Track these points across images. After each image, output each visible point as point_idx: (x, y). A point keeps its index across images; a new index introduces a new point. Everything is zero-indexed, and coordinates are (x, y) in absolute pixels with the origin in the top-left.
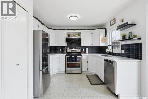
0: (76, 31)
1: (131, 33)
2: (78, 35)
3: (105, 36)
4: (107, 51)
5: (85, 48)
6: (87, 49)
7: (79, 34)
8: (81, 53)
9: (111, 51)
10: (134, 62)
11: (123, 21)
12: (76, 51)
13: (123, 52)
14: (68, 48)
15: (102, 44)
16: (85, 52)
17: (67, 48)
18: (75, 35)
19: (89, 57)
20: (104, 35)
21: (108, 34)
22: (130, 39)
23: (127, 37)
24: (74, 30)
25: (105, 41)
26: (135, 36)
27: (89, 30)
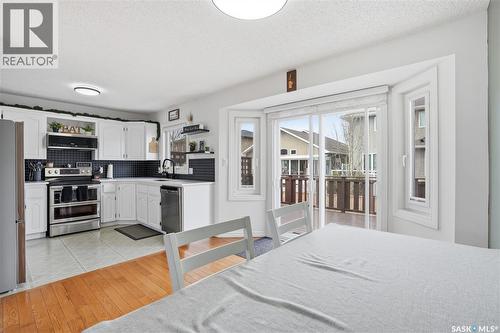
0: (78, 118)
1: (202, 143)
2: (87, 130)
3: (157, 139)
4: (161, 170)
5: (106, 164)
6: (111, 167)
7: (89, 128)
8: (93, 177)
9: (170, 172)
10: (206, 186)
11: (191, 119)
12: (77, 171)
13: (191, 171)
14: (51, 165)
15: (151, 157)
16: (105, 176)
17: (45, 164)
18: (77, 130)
19: (120, 186)
20: (155, 136)
21: (163, 134)
22: (202, 152)
23: (198, 149)
24: (74, 115)
25: (156, 148)
26: (207, 149)
27: (118, 119)
